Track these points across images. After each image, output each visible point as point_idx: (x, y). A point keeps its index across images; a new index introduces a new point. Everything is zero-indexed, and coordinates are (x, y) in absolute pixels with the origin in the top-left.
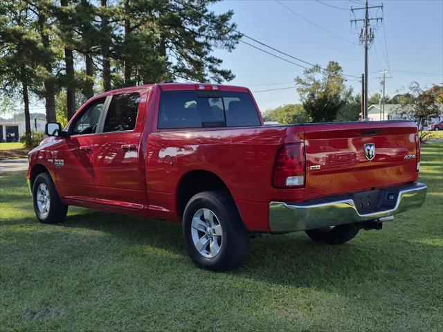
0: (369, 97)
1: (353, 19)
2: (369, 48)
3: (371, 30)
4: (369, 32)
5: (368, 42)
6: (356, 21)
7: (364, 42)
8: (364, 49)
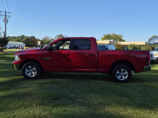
0: (6, 37)
1: (1, 15)
2: (7, 24)
3: (7, 19)
4: (6, 19)
5: (6, 22)
6: (2, 15)
7: (5, 22)
8: (5, 24)
